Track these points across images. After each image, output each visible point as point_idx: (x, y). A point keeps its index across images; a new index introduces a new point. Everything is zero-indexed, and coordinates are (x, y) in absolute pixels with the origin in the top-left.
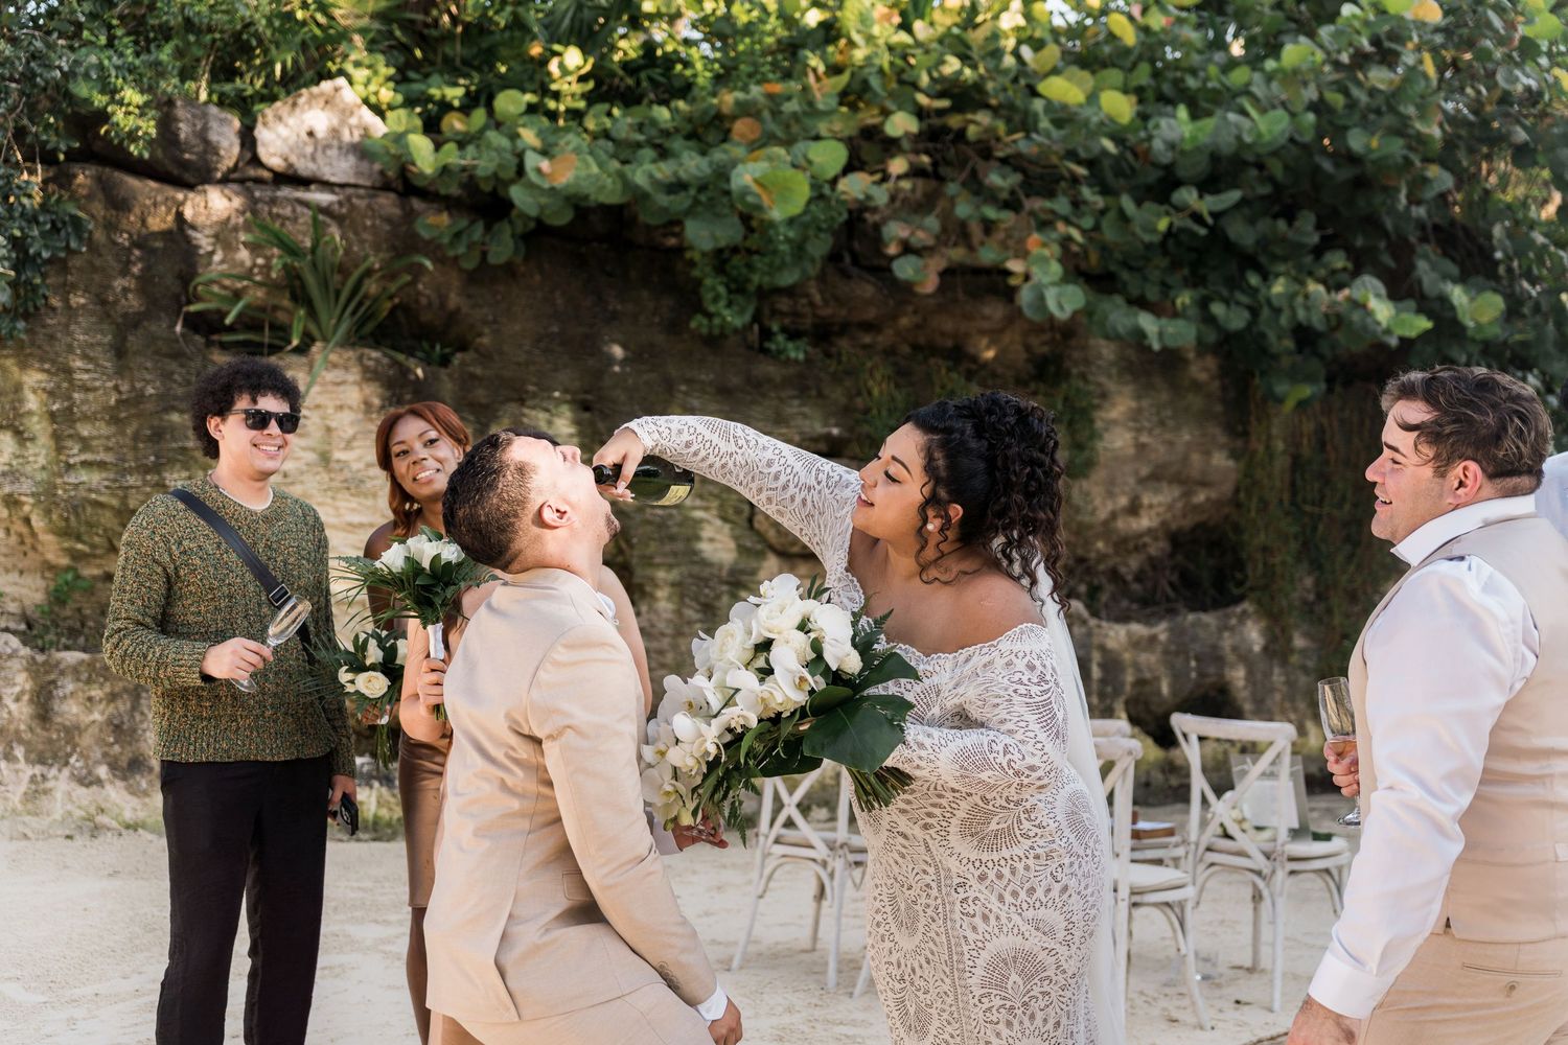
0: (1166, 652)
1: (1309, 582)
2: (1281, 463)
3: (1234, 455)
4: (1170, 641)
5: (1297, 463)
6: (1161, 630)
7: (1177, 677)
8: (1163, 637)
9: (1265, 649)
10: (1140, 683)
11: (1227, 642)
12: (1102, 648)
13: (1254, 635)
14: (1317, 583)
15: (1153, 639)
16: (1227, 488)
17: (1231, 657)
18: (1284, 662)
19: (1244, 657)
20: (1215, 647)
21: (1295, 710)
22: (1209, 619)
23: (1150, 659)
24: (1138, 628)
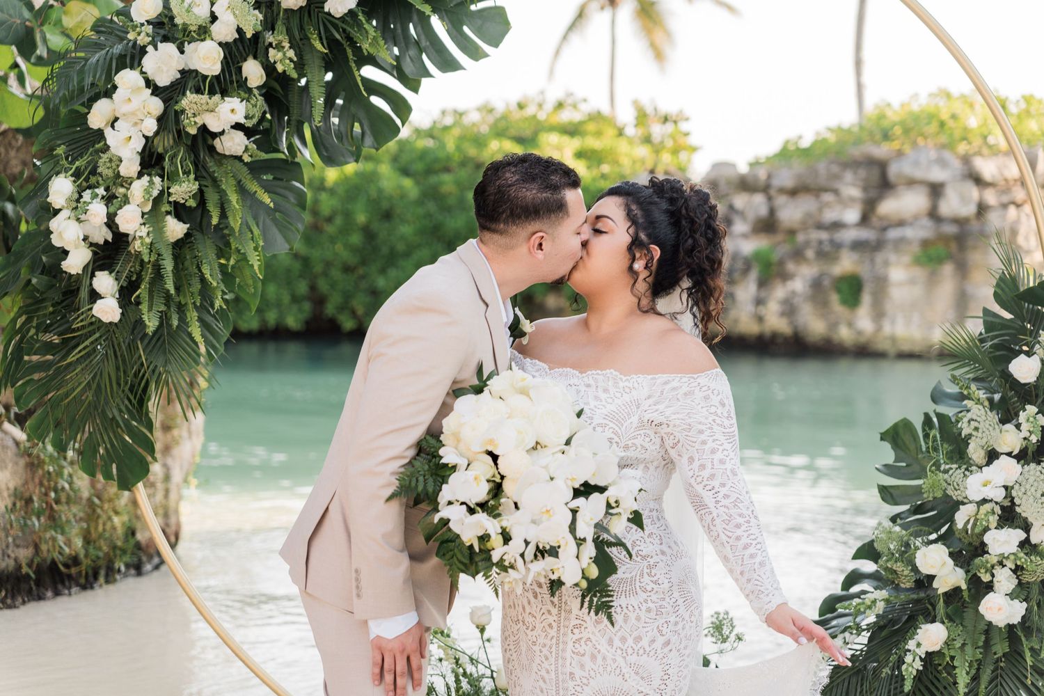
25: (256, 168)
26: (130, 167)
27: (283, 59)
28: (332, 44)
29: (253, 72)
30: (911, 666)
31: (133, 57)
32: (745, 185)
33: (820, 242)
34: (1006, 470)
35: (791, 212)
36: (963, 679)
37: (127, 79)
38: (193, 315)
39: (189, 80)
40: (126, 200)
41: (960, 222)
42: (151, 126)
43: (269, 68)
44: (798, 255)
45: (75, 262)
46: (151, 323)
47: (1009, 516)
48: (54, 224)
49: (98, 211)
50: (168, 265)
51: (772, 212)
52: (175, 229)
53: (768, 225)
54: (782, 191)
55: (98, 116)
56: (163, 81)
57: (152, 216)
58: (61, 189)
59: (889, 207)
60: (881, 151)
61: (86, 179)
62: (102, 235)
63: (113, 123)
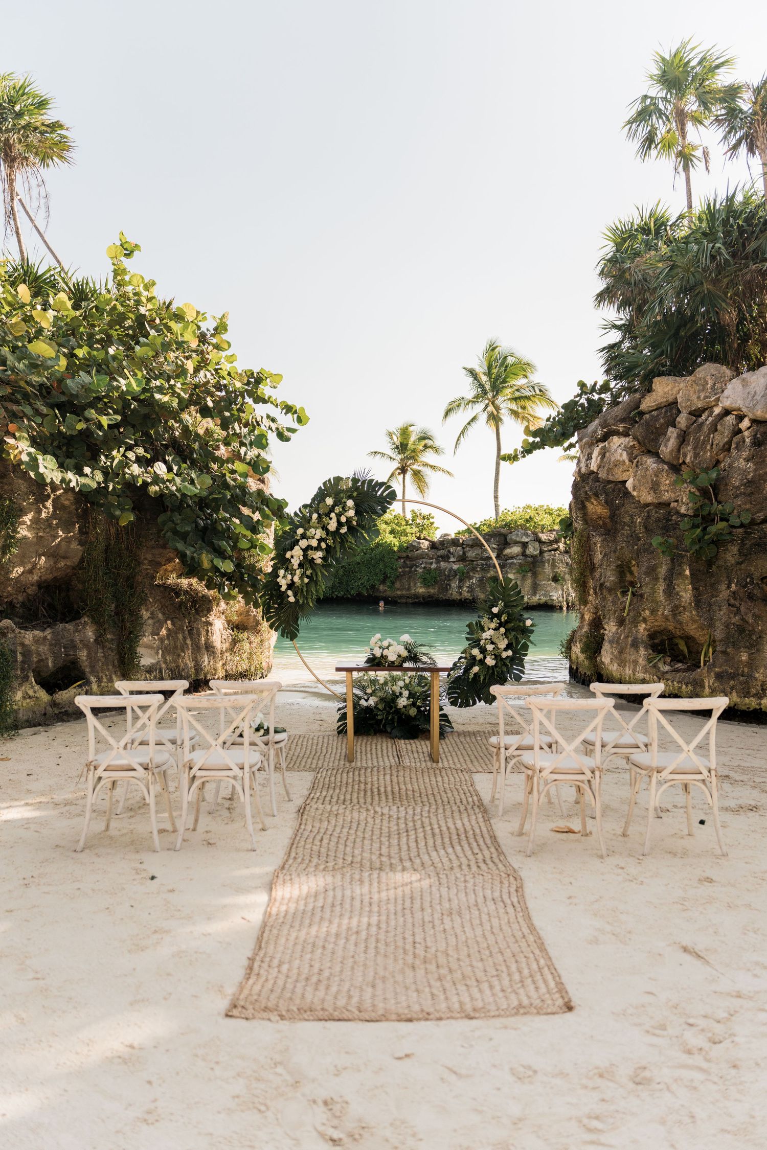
0: (51, 645)
1: (113, 606)
2: (102, 546)
3: (81, 543)
4: (52, 639)
5: (107, 548)
6: (48, 633)
7: (55, 658)
8: (49, 637)
9: (95, 640)
10: (40, 661)
11: (77, 638)
12: (23, 644)
13: (90, 634)
14: (116, 607)
15: (45, 638)
16: (76, 560)
17: (80, 645)
18: (103, 647)
19: (86, 645)
20: (72, 641)
21: (108, 669)
22: (70, 626)
23: (44, 649)
24: (37, 632)
25: (323, 566)
26: (296, 567)
27: (330, 542)
28: (341, 539)
29: (323, 545)
30: (471, 676)
31: (296, 542)
32: (455, 542)
33: (482, 565)
34: (491, 632)
35: (471, 554)
36: (482, 678)
37: (297, 548)
38: (310, 600)
39: (309, 547)
40: (295, 574)
41: (532, 556)
42: (301, 558)
43: (327, 544)
44: (474, 569)
45: (283, 588)
46: (301, 602)
47: (492, 643)
48: (278, 580)
49: (289, 577)
50: (305, 589)
51: (464, 553)
52: (306, 580)
53: (463, 559)
54: (468, 545)
55: (288, 555)
56: (303, 547)
57: (301, 578)
58: (282, 572)
59: (507, 551)
60: (503, 531)
61: (287, 569)
62: (289, 582)
63: (292, 557)
